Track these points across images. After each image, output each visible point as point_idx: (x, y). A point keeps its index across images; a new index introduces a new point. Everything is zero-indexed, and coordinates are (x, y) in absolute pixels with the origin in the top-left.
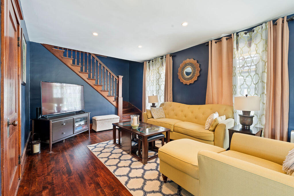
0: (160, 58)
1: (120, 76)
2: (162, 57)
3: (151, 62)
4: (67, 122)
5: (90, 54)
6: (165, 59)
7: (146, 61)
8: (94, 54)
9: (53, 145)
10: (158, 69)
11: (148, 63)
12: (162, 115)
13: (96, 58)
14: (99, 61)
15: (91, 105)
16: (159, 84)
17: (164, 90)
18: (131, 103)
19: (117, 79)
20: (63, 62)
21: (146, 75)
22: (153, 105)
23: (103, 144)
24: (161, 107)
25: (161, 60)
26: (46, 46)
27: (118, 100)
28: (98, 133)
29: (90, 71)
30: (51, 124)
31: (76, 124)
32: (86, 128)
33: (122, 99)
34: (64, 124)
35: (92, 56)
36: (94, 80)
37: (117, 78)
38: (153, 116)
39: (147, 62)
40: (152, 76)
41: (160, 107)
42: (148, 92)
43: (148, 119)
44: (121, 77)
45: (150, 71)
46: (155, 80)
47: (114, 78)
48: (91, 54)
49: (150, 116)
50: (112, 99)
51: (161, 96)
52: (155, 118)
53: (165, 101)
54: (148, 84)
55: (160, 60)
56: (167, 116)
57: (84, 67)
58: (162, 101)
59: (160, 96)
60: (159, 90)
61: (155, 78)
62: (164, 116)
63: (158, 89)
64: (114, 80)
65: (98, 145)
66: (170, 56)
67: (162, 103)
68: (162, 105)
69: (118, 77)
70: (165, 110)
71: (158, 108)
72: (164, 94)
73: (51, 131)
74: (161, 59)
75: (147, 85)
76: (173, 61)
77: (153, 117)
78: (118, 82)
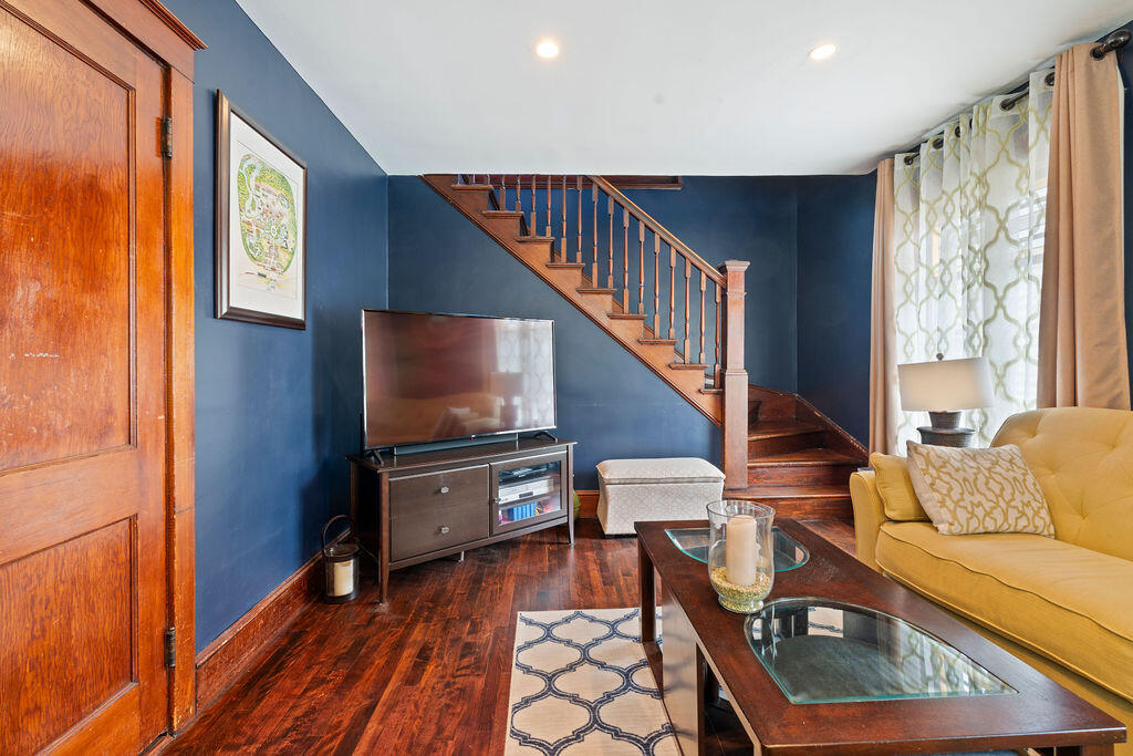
0: (999, 99)
1: (736, 262)
2: (1016, 94)
3: (925, 150)
4: (455, 482)
5: (588, 180)
6: (1046, 97)
7: (890, 155)
8: (604, 177)
9: (393, 574)
10: (982, 180)
11: (908, 161)
12: (1013, 514)
13: (615, 192)
14: (631, 206)
15: (595, 405)
16: (987, 284)
17: (1036, 322)
18: (806, 403)
19: (717, 279)
20: (488, 233)
21: (895, 241)
22: (942, 430)
23: (593, 620)
24: (1006, 448)
25: (1010, 113)
26: (434, 182)
27: (722, 385)
28: (612, 541)
29: (588, 259)
30: (385, 488)
31: (500, 492)
32: (558, 512)
33: (744, 379)
34: (445, 490)
35: (599, 187)
36: (607, 293)
37: (716, 275)
38: (931, 509)
39: (899, 158)
40: (936, 240)
41: (997, 442)
42: (909, 339)
43: (887, 528)
44: (738, 268)
45: (917, 209)
46: (959, 262)
47: (704, 277)
48: (595, 180)
49: (899, 505)
50: (693, 383)
51: (1015, 361)
52: (943, 527)
53: (1048, 397)
54: (909, 288)
55: (996, 112)
56: (1072, 522)
57: (564, 240)
58: (1020, 398)
59: (1000, 365)
60: (987, 322)
61: (956, 249)
62: (1042, 521)
63: (978, 316)
64: (704, 288)
65: (567, 620)
66: (1097, 55)
67: (1017, 409)
68: (1018, 426)
69: (723, 270)
70: (1054, 469)
71: (975, 456)
72: (1034, 352)
73: (385, 514)
74: (1006, 106)
75: (897, 298)
76: (1126, 84)
77: (924, 519)
78: (724, 296)
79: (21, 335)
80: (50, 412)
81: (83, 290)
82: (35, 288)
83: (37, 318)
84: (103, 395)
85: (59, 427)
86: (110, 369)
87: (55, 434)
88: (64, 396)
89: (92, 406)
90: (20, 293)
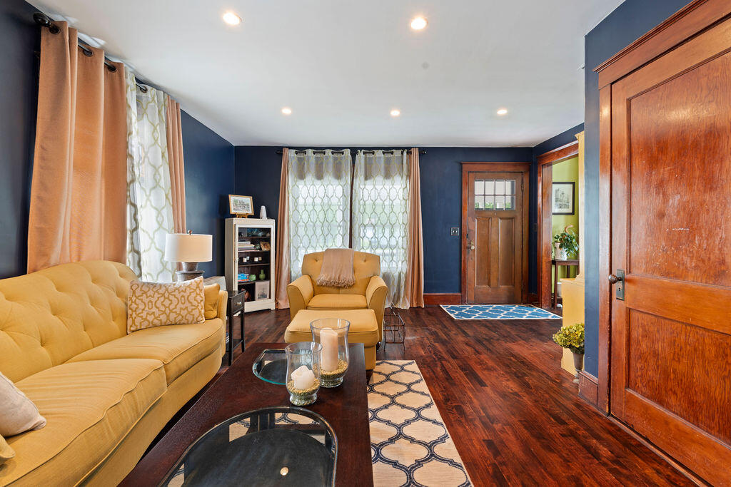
79: (671, 220)
80: (684, 257)
81: (705, 191)
82: (678, 197)
83: (678, 212)
84: (717, 252)
85: (689, 265)
86: (724, 236)
87: (686, 268)
88: (691, 250)
89: (709, 258)
90: (671, 201)
